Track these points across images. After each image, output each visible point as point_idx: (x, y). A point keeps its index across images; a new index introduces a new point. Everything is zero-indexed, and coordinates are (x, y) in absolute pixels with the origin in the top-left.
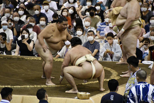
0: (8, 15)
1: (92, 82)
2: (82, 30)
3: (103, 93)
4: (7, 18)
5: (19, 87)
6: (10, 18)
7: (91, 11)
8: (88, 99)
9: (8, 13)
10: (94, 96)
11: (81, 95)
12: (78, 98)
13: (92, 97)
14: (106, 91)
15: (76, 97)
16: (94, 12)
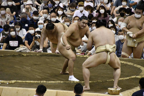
0: (46, 16)
1: (122, 78)
2: (115, 30)
3: (132, 89)
4: (45, 18)
5: (54, 82)
6: (47, 18)
7: (122, 12)
8: (118, 94)
9: (46, 13)
10: (124, 92)
11: (111, 91)
12: (109, 94)
13: (122, 93)
14: (136, 88)
15: (107, 93)
16: (124, 12)
